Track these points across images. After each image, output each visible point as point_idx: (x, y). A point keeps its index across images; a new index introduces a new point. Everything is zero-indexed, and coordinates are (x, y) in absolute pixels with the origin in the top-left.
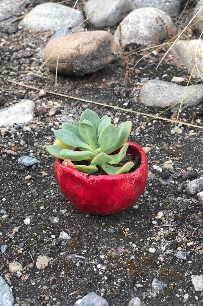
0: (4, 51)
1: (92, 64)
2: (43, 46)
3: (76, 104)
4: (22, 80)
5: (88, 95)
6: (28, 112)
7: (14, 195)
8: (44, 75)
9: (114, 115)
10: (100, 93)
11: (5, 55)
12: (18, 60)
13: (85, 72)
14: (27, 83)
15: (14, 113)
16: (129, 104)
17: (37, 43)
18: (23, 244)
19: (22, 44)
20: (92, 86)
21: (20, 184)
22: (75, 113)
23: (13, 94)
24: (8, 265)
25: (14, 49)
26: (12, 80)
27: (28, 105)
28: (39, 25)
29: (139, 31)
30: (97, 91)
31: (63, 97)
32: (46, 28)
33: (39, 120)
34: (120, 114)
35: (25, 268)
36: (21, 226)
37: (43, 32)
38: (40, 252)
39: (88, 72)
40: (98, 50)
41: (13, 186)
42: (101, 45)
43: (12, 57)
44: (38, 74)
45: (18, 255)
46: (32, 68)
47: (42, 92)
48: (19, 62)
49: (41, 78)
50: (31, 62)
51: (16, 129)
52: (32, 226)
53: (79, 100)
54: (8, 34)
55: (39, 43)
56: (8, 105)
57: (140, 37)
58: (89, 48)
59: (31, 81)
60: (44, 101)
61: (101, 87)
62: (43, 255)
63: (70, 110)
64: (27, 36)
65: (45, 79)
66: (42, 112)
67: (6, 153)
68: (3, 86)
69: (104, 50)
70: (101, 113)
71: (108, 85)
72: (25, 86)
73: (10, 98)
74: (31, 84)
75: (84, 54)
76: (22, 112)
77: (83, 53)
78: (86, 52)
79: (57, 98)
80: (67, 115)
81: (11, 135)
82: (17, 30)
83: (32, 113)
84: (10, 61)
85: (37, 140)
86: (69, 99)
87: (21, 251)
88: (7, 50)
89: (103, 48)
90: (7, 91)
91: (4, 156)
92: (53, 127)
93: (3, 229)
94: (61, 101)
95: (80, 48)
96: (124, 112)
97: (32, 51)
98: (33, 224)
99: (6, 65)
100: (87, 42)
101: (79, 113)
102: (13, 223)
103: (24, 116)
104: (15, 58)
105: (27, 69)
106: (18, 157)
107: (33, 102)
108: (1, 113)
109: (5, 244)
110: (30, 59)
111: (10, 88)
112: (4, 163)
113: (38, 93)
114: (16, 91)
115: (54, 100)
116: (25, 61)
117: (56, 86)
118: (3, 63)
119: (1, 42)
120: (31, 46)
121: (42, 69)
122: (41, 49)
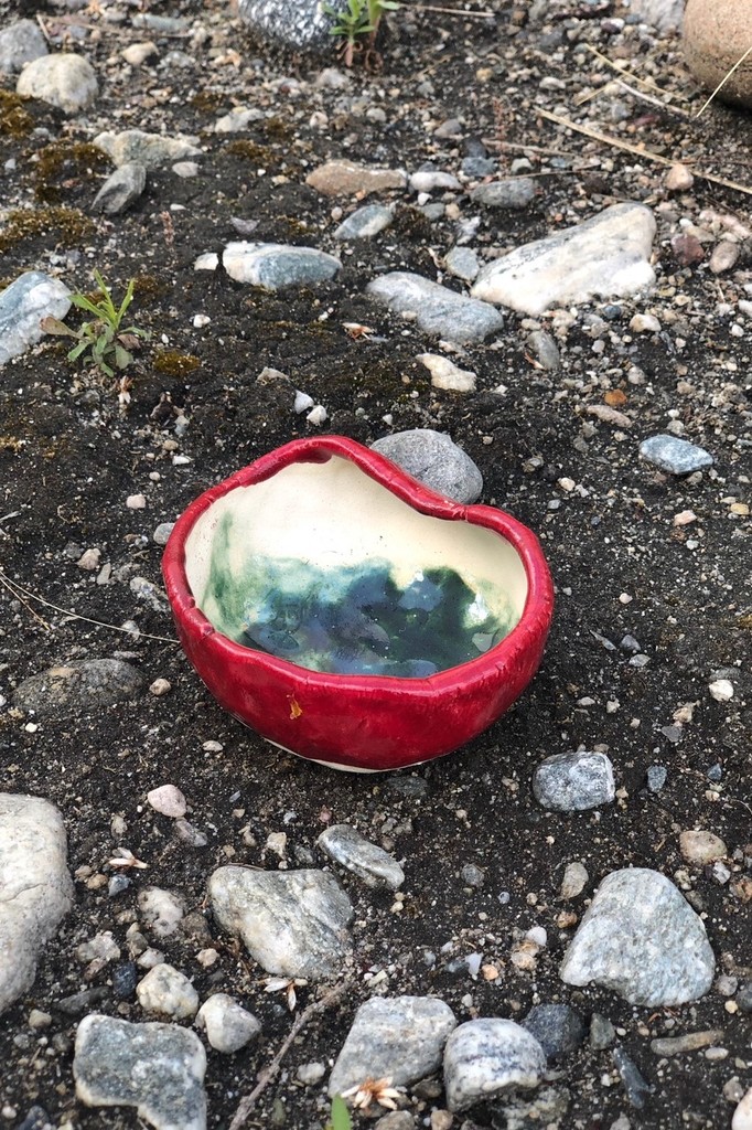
4: (592, 111)
6: (637, 255)
7: (652, 583)
8: (673, 102)
12: (561, 26)
14: (612, 128)
15: (590, 256)
18: (717, 768)
21: (662, 540)
23: (570, 171)
24: (678, 835)
26: (552, 110)
27: (637, 225)
33: (677, 287)
35: (738, 854)
36: (698, 703)
41: (643, 549)
43: (535, 11)
44: (646, 90)
45: (707, 805)
46: (618, 65)
47: (680, 175)
48: (565, 32)
49: (663, 112)
50: (608, 35)
51: (605, 319)
52: (741, 709)
56: (559, 217)
59: (629, 120)
60: (684, 208)
65: (682, 118)
66: (688, 256)
67: (594, 417)
68: (525, 136)
72: (608, 140)
73: (559, 189)
74: (626, 132)
76: (617, 253)
79: (733, 202)
81: (591, 341)
83: (653, 259)
84: (527, 26)
85: (684, 370)
87: (716, 795)
90: (545, 160)
91: (589, 427)
92: (732, 318)
93: (638, 704)
98: (744, 704)
99: (518, 41)
102: (670, 687)
103: (624, 268)
104: (545, 15)
105: (599, 67)
106: (635, 432)
107: (647, 212)
108: (548, 255)
109: (656, 761)
110: (604, 22)
111: (554, 147)
112: (591, 455)
113: (658, 172)
114: (578, 159)
115: (721, 210)
116: (583, 29)
117: (726, 154)
118: (504, 31)
121: (656, 71)
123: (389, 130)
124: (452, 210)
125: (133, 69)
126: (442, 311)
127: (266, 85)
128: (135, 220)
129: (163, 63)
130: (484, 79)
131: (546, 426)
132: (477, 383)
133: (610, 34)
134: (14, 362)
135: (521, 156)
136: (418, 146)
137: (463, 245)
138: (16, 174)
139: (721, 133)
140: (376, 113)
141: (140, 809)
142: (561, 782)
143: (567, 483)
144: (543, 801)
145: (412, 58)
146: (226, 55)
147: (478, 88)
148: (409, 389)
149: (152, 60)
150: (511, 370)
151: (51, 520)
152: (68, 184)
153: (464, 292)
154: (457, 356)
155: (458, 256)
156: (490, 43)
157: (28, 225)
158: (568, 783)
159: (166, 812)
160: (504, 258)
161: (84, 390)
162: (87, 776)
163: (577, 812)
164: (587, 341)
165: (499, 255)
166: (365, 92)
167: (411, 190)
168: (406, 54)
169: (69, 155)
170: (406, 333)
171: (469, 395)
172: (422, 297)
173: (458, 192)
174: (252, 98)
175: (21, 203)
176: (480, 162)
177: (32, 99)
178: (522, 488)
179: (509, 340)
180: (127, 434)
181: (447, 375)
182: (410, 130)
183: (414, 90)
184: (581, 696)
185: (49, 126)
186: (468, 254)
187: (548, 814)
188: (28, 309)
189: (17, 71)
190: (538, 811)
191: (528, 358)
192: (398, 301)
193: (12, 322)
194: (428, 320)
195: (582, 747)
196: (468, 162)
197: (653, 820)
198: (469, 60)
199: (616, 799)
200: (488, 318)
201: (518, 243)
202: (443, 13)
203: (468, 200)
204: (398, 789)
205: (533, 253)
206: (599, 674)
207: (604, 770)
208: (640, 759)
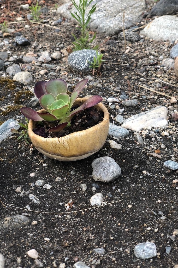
0: (130, 57)
2: (165, 55)
4: (152, 85)
6: (163, 118)
7: (167, 197)
8: (172, 83)
11: (132, 62)
12: (145, 67)
14: (157, 89)
15: (151, 118)
17: (159, 52)
19: (145, 52)
21: (169, 187)
23: (147, 99)
24: (174, 266)
25: (139, 56)
26: (142, 85)
27: (163, 111)
28: (159, 35)
32: (165, 38)
33: (173, 126)
37: (163, 42)
41: (164, 189)
43: (139, 64)
44: (165, 81)
46: (159, 76)
47: (174, 100)
48: (146, 69)
49: (169, 86)
50: (156, 69)
51: (155, 133)
54: (132, 41)
55: (161, 52)
56: (144, 109)
59: (161, 87)
60: (175, 107)
64: (149, 45)
65: (174, 87)
66: (176, 118)
67: (152, 156)
68: (136, 91)
72: (156, 92)
73: (144, 103)
74: (161, 90)
76: (158, 117)
81: (152, 138)
82: (139, 39)
83: (167, 119)
84: (137, 67)
85: (175, 145)
88: (133, 56)
90: (140, 96)
91: (151, 158)
93: (163, 230)
97: (156, 59)
99: (135, 70)
102: (172, 225)
103: (160, 121)
104: (141, 65)
105: (154, 76)
106: (162, 160)
107: (166, 108)
108: (141, 117)
109: (168, 245)
110: (155, 66)
111: (143, 93)
112: (151, 165)
113: (168, 99)
114: (148, 96)
116: (150, 68)
118: (131, 68)
119: (126, 49)
120: (154, 54)
121: (168, 77)
122: (164, 58)
123: (102, 89)
124: (117, 107)
125: (42, 76)
126: (114, 130)
127: (73, 79)
128: (38, 108)
129: (49, 74)
130: (126, 78)
131: (139, 157)
132: (122, 147)
133: (157, 69)
134: (4, 140)
135: (135, 95)
136: (109, 93)
137: (120, 115)
138: (10, 98)
140: (99, 85)
141: (25, 256)
142: (142, 250)
143: (144, 172)
144: (136, 256)
146: (64, 73)
147: (125, 80)
148: (104, 148)
149: (46, 74)
150: (131, 144)
151: (9, 179)
152: (23, 100)
153: (120, 126)
154: (117, 140)
155: (118, 117)
156: (128, 71)
157: (12, 109)
158: (144, 251)
159: (33, 257)
160: (130, 118)
161: (21, 147)
162: (12, 247)
163: (146, 259)
164: (151, 138)
165: (129, 117)
166: (97, 81)
167: (107, 102)
168: (108, 73)
169: (24, 93)
171: (120, 150)
173: (119, 103)
174: (69, 82)
175: (11, 104)
176: (124, 96)
177: (16, 81)
178: (133, 173)
179: (131, 137)
180: (31, 158)
181: (114, 145)
182: (108, 89)
183: (109, 81)
184: (147, 227)
185: (20, 87)
186: (121, 117)
187: (138, 260)
188: (9, 128)
189: (13, 75)
190: (135, 259)
191: (135, 142)
193: (5, 131)
194: (110, 132)
195: (148, 241)
196: (121, 96)
197: (167, 261)
198: (123, 74)
199: (157, 256)
200: (126, 132)
201: (133, 114)
202: (117, 64)
203: (121, 105)
204: (97, 252)
205: (137, 117)
206: (152, 221)
207: (153, 247)
208: (164, 245)
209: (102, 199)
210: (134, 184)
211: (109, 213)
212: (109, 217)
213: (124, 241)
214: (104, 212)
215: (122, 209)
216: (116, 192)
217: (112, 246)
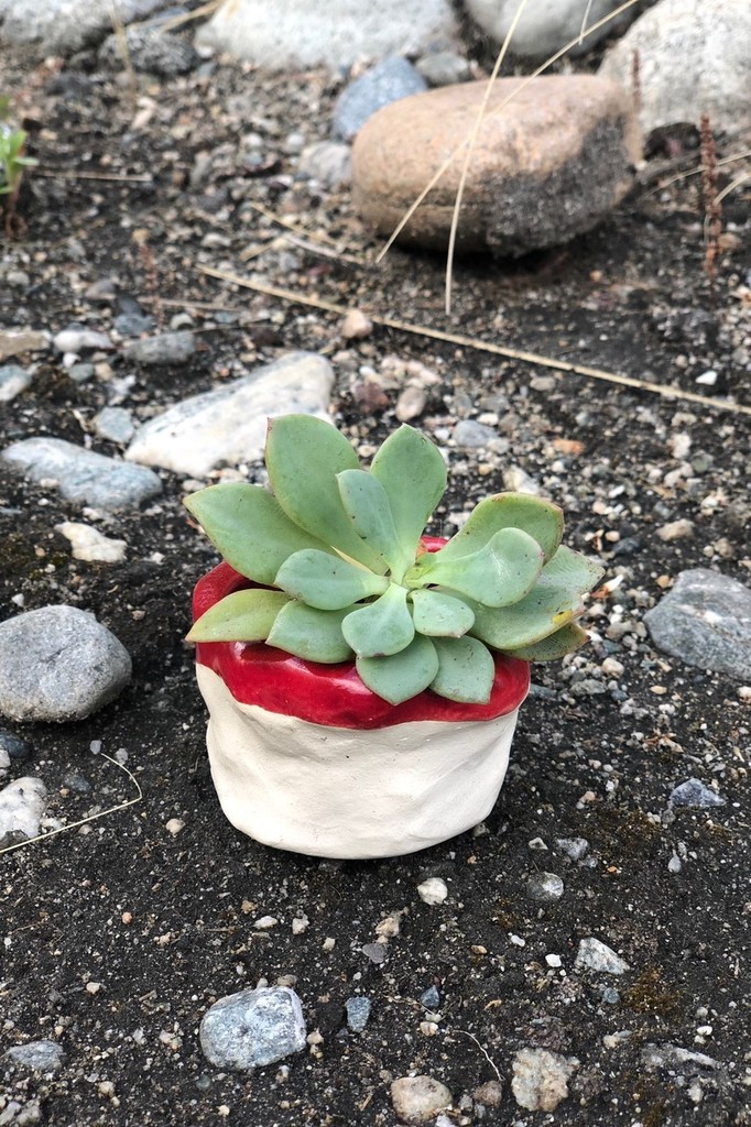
0: (159, 145)
1: (560, 211)
2: (312, 128)
3: (501, 372)
4: (260, 265)
5: (546, 340)
6: (313, 405)
8: (347, 251)
9: (668, 423)
10: (590, 330)
11: (164, 164)
12: (224, 186)
13: (533, 244)
14: (282, 281)
15: (260, 409)
16: (721, 377)
17: (286, 118)
18: (433, 991)
19: (225, 120)
20: (556, 299)
22: (504, 413)
23: (237, 326)
24: (388, 1086)
25: (196, 139)
26: (216, 267)
27: (311, 373)
28: (279, 42)
29: (703, 77)
30: (582, 322)
31: (445, 342)
32: (308, 55)
33: (361, 438)
34: (692, 419)
35: (465, 1102)
36: (406, 910)
37: (300, 72)
38: (522, 1036)
39: (544, 242)
40: (584, 156)
42: (596, 134)
43: (197, 173)
44: (317, 244)
45: (421, 1042)
46: (288, 220)
47: (357, 321)
48: (229, 191)
49: (336, 263)
50: (276, 193)
52: (458, 913)
53: (514, 359)
54: (159, 74)
55: (292, 117)
56: (225, 372)
57: (706, 101)
58: (553, 147)
59: (300, 272)
60: (365, 356)
61: (592, 306)
62: (534, 1048)
63: (483, 399)
64: (239, 88)
65: (355, 266)
66: (370, 403)
68: (187, 293)
69: (604, 154)
70: (616, 416)
71: (617, 296)
72: (278, 292)
73: (225, 343)
74: (298, 284)
75: (536, 172)
76: (291, 405)
77: (532, 168)
78: (542, 164)
79: (418, 347)
80: (473, 417)
82: (195, 63)
83: (332, 409)
84: (190, 189)
86: (467, 350)
87: (434, 1027)
88: (168, 141)
89: (601, 145)
90: (208, 316)
93: (332, 919)
94: (439, 361)
95: (519, 144)
96: (705, 412)
97: (270, 150)
98: (461, 905)
99: (179, 203)
100: (543, 124)
101: (523, 412)
102: (371, 894)
104: (207, 178)
105: (267, 223)
107: (323, 361)
108: (211, 410)
109: (358, 990)
110: (272, 180)
111: (219, 302)
113: (334, 322)
114: (245, 314)
115: (406, 356)
116: (249, 188)
117: (406, 298)
118: (164, 194)
119: (137, 109)
120: (260, 127)
121: (328, 224)
122: (307, 143)
123: (32, 293)
124: (103, 370)
126: (88, 476)
130: (141, 240)
132: (128, 552)
133: (278, 192)
135: (181, 311)
136: (65, 308)
137: (116, 406)
139: (399, 279)
140: (17, 277)
142: (236, 1031)
144: (213, 1059)
145: (61, 224)
147: (135, 249)
148: (44, 562)
150: (169, 536)
153: (117, 456)
154: (104, 524)
155: (108, 418)
156: (148, 207)
158: (245, 1031)
160: (162, 416)
163: (259, 1069)
165: (157, 413)
166: (6, 258)
167: (55, 352)
168: (55, 220)
170: (44, 501)
171: (114, 567)
172: (65, 463)
173: (110, 352)
176: (135, 320)
178: (183, 670)
179: (169, 505)
181: (90, 544)
182: (57, 293)
183: (63, 254)
184: (259, 917)
186: (121, 415)
187: (221, 1076)
190: (206, 1073)
191: (190, 523)
192: (35, 469)
194: (71, 488)
195: (263, 981)
196: (121, 320)
197: (356, 1069)
198: (126, 223)
199: (308, 1046)
200: (144, 482)
201: (178, 399)
202: (97, 180)
203: (121, 360)
204: (24, 1061)
205: (194, 409)
206: (281, 885)
207: (290, 1009)
208: (337, 990)
209: (42, 805)
210: (192, 719)
211: (77, 868)
212: (76, 886)
213: (153, 994)
214: (53, 865)
215: (139, 841)
216: (107, 764)
217: (93, 1023)
